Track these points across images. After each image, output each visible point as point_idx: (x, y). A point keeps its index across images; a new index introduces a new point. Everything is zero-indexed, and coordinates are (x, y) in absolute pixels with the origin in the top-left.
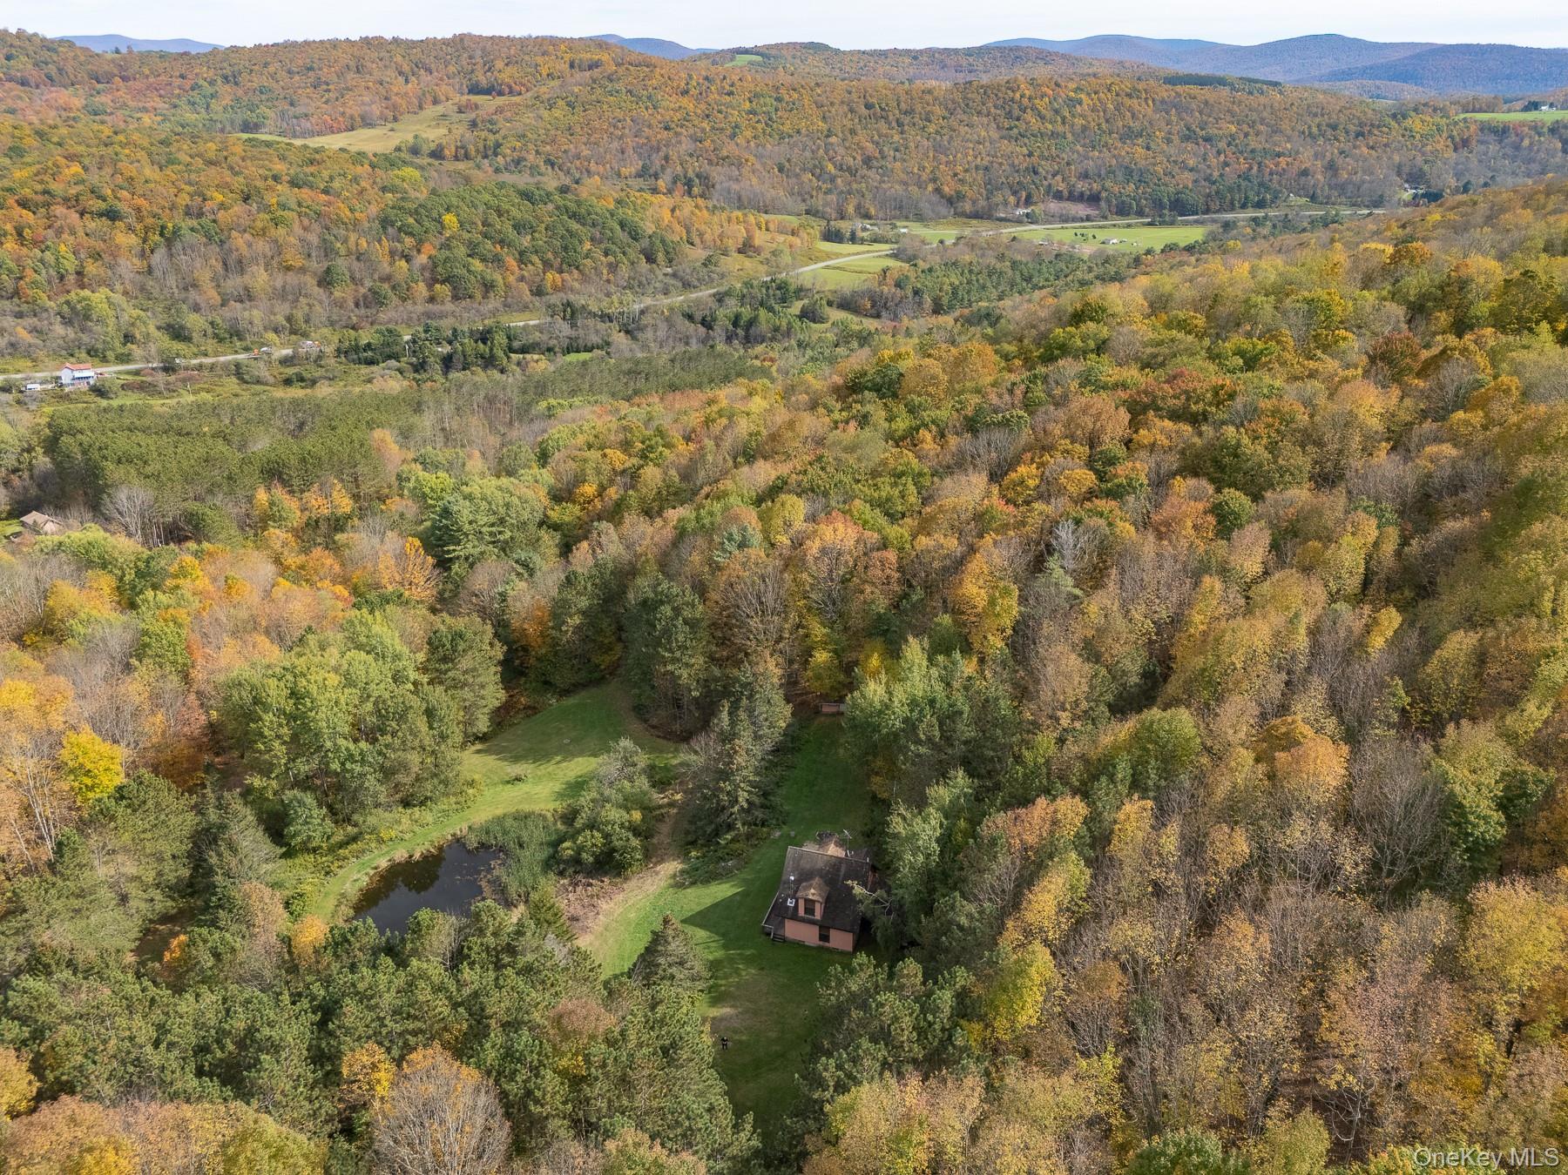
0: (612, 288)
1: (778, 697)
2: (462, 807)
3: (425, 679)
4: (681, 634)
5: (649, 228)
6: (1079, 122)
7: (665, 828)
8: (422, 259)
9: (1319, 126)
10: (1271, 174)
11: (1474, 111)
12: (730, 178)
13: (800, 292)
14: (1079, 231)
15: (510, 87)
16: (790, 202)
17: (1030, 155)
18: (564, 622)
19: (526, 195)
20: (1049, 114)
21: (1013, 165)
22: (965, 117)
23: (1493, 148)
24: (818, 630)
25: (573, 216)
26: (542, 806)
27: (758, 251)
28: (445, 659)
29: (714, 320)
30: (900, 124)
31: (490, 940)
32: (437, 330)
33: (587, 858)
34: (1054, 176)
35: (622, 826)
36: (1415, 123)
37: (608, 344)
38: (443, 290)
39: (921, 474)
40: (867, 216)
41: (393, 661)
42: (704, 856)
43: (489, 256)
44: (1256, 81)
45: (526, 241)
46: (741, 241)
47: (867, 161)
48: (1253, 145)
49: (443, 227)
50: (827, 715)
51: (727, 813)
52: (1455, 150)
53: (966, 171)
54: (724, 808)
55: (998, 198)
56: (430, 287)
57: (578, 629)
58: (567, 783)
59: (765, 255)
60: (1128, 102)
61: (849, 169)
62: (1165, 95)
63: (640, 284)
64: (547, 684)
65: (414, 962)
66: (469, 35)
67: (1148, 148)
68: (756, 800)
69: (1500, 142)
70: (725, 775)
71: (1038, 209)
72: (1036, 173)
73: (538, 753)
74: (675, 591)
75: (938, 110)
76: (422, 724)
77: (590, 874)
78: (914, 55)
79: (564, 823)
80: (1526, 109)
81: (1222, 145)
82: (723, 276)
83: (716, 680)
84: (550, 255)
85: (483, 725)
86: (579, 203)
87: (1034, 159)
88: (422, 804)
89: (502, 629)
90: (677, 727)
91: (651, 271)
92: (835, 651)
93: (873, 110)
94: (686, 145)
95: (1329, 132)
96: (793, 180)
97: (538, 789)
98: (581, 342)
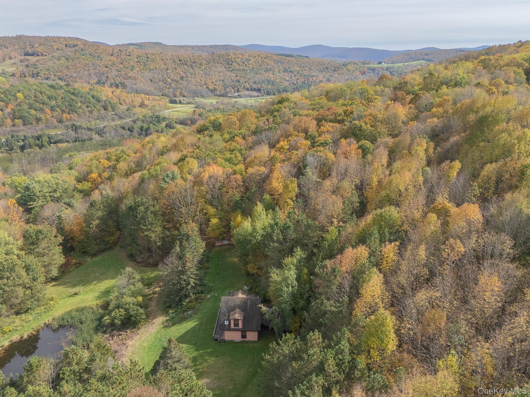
0: (91, 119)
1: (199, 239)
2: (47, 311)
3: (23, 253)
4: (150, 218)
5: (104, 98)
6: (251, 66)
7: (153, 303)
8: (9, 110)
9: (323, 68)
10: (311, 82)
11: (365, 64)
12: (133, 84)
13: (164, 119)
14: (256, 100)
15: (42, 53)
16: (155, 92)
17: (237, 76)
18: (91, 223)
19: (52, 87)
20: (241, 64)
21: (231, 79)
22: (214, 64)
23: (372, 74)
24: (212, 210)
25: (73, 94)
26: (90, 303)
27: (147, 106)
28: (33, 244)
29: (133, 128)
30: (192, 66)
31: (76, 368)
32: (17, 136)
33: (118, 322)
34: (245, 83)
35: (133, 304)
36: (350, 67)
37: (91, 139)
38: (18, 122)
39: (241, 150)
40: (184, 96)
41: (5, 246)
42: (176, 312)
43: (38, 108)
44: (302, 56)
45: (53, 103)
46: (140, 103)
47: (182, 78)
48: (305, 73)
49: (17, 98)
50: (218, 246)
51: (185, 290)
52: (362, 75)
53: (216, 81)
54: (183, 288)
55: (228, 90)
56: (13, 120)
57: (98, 226)
58: (101, 292)
59: (149, 107)
60: (265, 60)
61: (176, 81)
62: (276, 58)
63: (102, 118)
64: (85, 253)
65: (30, 388)
66: (23, 35)
67: (274, 74)
68: (198, 282)
69: (374, 73)
70: (183, 272)
71: (242, 93)
72: (239, 82)
73: (85, 282)
74: (144, 200)
75: (204, 62)
76: (23, 273)
77: (119, 330)
78: (193, 47)
79: (102, 309)
80: (378, 64)
81: (296, 73)
82: (134, 114)
83: (168, 236)
84: (64, 108)
85: (55, 273)
86: (74, 89)
87: (238, 78)
88: (26, 312)
89: (61, 230)
90: (151, 261)
91: (106, 113)
92: (220, 218)
93: (182, 62)
94: (114, 73)
95: (326, 70)
96: (156, 85)
97: (87, 296)
98: (80, 138)
